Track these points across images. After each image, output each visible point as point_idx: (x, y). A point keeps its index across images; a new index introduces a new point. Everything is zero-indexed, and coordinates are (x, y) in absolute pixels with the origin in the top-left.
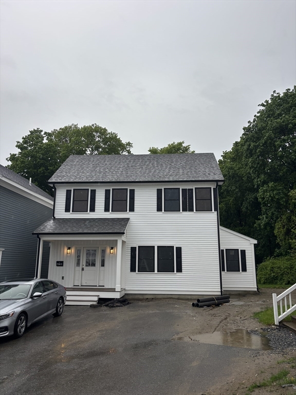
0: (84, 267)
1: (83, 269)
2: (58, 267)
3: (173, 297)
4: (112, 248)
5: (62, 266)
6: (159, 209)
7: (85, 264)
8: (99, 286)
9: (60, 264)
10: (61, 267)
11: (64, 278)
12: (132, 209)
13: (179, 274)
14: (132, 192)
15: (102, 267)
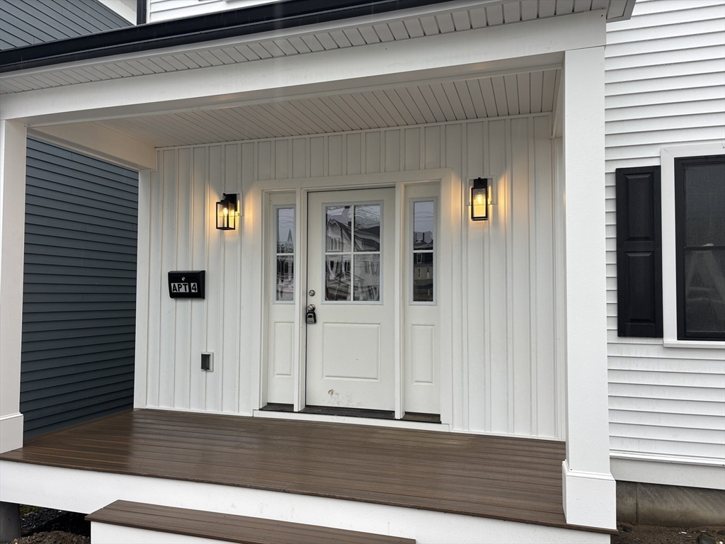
0: (318, 301)
1: (310, 315)
4: (480, 185)
5: (201, 295)
7: (318, 285)
8: (409, 416)
9: (188, 285)
10: (196, 304)
11: (215, 363)
15: (423, 306)
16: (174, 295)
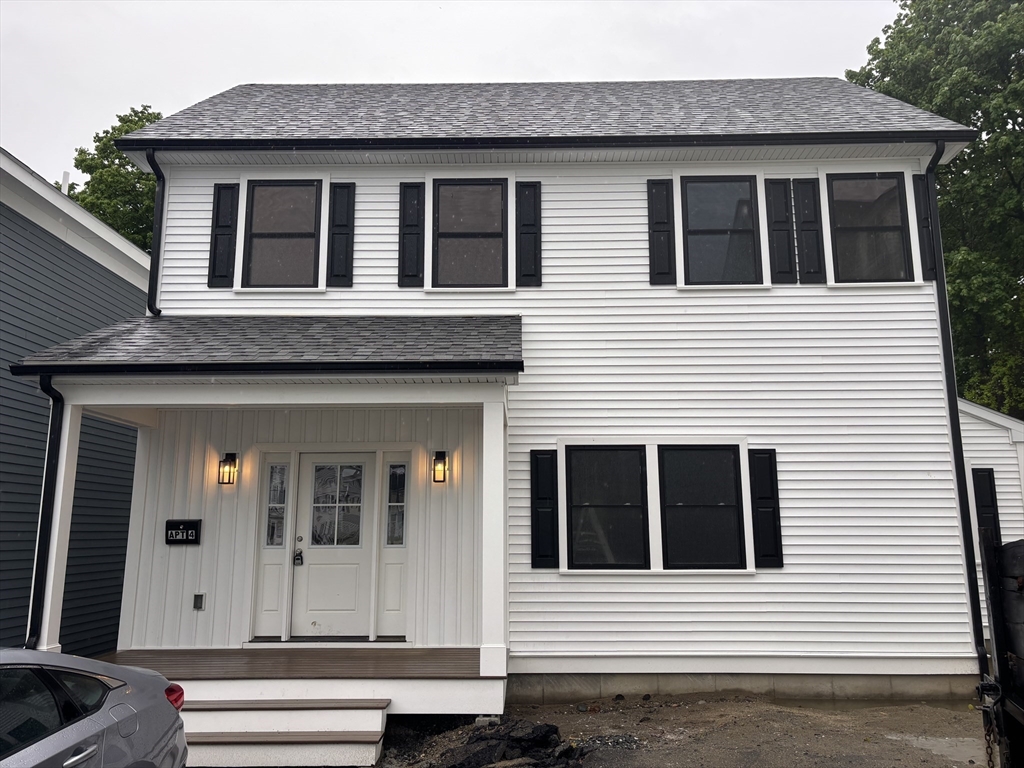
0: (305, 545)
1: (298, 558)
2: (175, 550)
3: (746, 685)
4: (440, 456)
5: (196, 541)
6: (661, 274)
7: (306, 533)
8: (380, 639)
9: (184, 532)
10: (190, 550)
11: (207, 603)
12: (531, 275)
13: (769, 576)
14: (530, 195)
15: (393, 551)
16: (170, 542)
